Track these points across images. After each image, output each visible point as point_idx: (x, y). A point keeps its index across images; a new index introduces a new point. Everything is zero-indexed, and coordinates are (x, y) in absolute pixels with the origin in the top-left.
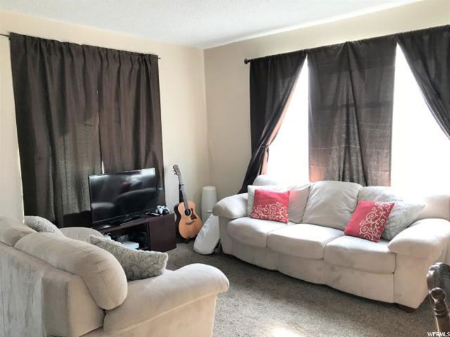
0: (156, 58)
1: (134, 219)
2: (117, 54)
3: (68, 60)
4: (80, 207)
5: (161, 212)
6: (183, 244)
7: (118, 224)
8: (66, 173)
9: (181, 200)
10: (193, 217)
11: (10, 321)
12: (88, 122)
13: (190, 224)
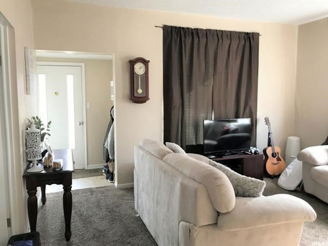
0: (258, 35)
1: (233, 154)
2: (229, 33)
3: (196, 41)
4: (196, 141)
5: (253, 152)
6: (269, 179)
7: (221, 156)
8: (189, 117)
9: (269, 145)
10: (279, 159)
11: (157, 206)
12: (206, 83)
13: (276, 164)
